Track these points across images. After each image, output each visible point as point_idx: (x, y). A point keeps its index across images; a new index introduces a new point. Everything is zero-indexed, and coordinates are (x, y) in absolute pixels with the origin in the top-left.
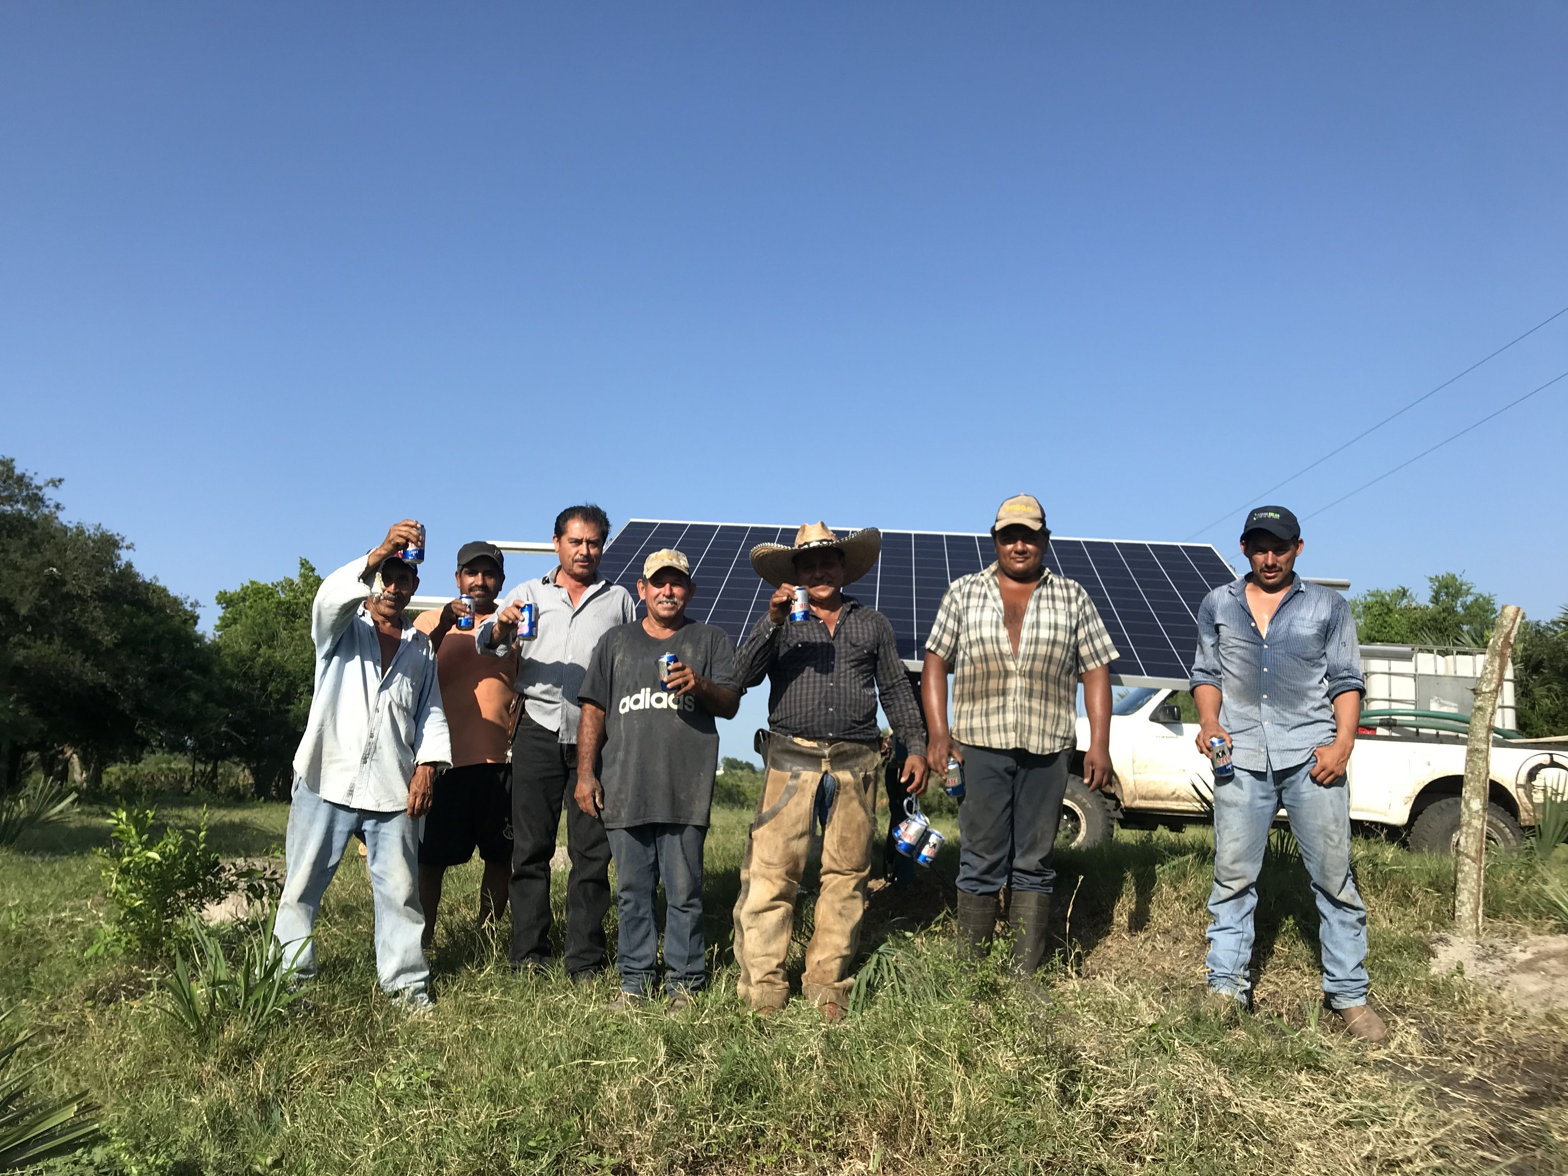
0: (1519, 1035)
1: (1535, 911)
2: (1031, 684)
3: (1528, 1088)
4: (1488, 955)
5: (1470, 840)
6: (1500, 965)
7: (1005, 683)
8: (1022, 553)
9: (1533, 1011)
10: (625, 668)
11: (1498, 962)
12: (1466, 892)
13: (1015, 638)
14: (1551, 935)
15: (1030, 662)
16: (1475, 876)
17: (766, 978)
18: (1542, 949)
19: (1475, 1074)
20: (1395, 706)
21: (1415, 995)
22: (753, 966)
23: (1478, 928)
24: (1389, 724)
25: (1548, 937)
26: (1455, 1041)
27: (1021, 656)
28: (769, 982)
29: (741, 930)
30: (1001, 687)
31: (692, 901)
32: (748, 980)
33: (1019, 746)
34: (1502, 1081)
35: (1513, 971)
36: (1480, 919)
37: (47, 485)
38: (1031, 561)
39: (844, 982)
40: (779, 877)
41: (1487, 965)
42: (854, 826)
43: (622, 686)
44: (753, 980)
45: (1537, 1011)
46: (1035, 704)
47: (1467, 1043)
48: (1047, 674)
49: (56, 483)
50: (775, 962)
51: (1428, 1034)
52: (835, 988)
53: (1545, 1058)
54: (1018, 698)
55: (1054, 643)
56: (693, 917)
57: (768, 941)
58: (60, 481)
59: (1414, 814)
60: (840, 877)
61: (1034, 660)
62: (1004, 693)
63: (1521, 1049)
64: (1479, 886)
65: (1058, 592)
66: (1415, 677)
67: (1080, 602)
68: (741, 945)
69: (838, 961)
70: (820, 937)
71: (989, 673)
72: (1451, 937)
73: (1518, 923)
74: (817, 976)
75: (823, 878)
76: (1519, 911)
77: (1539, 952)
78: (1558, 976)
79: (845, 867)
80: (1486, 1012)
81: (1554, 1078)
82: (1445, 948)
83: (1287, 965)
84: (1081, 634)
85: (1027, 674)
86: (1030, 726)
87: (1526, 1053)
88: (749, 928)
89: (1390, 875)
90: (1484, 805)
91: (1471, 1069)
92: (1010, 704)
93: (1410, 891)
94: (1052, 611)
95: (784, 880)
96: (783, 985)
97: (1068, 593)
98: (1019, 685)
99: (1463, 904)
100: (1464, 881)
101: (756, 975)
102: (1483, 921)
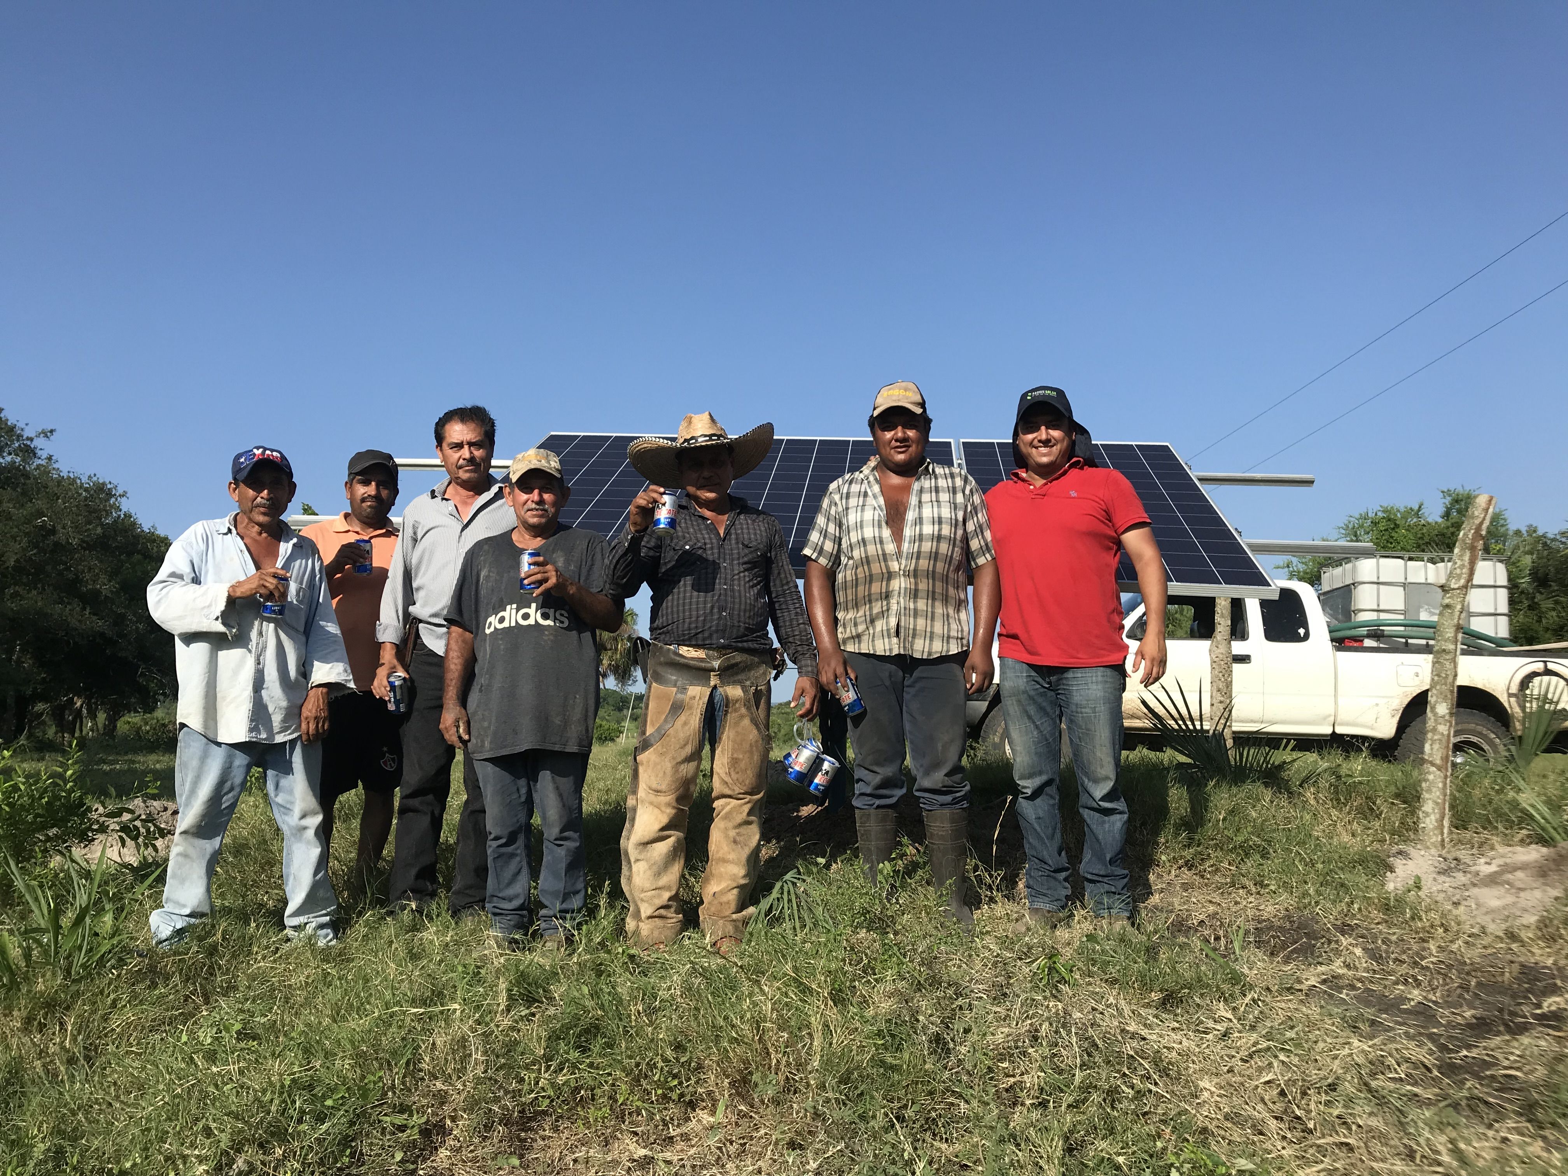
0: (1472, 955)
1: (1507, 821)
2: (916, 584)
3: (1478, 1013)
4: (1450, 868)
5: (1436, 746)
6: (1461, 878)
7: (888, 585)
8: (905, 440)
9: (1491, 928)
10: (490, 584)
11: (1460, 876)
12: (1430, 802)
13: (898, 536)
14: (1522, 846)
15: (914, 561)
16: (1440, 785)
17: (656, 913)
18: (1508, 861)
19: (1420, 999)
20: (1383, 616)
21: (1365, 913)
22: (642, 900)
23: (1443, 840)
24: (1377, 635)
25: (1519, 849)
26: (1402, 962)
27: (905, 555)
28: (661, 917)
29: (629, 862)
30: (884, 590)
31: (566, 834)
32: (637, 915)
33: (902, 652)
34: (1448, 1004)
35: (1475, 885)
36: (1446, 831)
37: (38, 436)
38: (913, 449)
39: (744, 913)
40: (668, 805)
41: (1448, 879)
42: (746, 746)
43: (488, 604)
44: (643, 915)
45: (1496, 928)
46: (921, 604)
47: (1416, 963)
48: (934, 572)
49: (47, 434)
50: (667, 895)
51: (1374, 955)
52: (734, 921)
53: (1500, 979)
54: (902, 600)
55: (939, 538)
56: (568, 850)
57: (658, 874)
58: (52, 431)
59: (1402, 727)
60: (734, 802)
61: (918, 558)
62: (887, 596)
63: (1475, 969)
64: (1445, 795)
65: (942, 483)
66: (1404, 585)
67: (967, 492)
68: (630, 879)
69: (735, 891)
70: (714, 867)
71: (871, 576)
72: (1412, 852)
73: (1486, 834)
74: (713, 909)
75: (717, 804)
76: (1490, 822)
77: (1506, 864)
78: (1520, 889)
79: (737, 790)
80: (1441, 930)
81: (1507, 1000)
82: (1404, 862)
83: (1233, 884)
84: (970, 527)
85: (911, 574)
86: (914, 630)
87: (1479, 974)
88: (637, 860)
89: (1355, 787)
90: (1451, 709)
91: (1416, 992)
92: (894, 607)
93: (1374, 803)
94: (935, 504)
95: (674, 808)
96: (675, 918)
97: (953, 483)
98: (903, 585)
99: (1427, 814)
100: (1429, 791)
101: (646, 910)
102: (1451, 832)
